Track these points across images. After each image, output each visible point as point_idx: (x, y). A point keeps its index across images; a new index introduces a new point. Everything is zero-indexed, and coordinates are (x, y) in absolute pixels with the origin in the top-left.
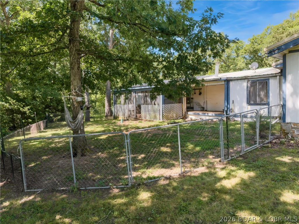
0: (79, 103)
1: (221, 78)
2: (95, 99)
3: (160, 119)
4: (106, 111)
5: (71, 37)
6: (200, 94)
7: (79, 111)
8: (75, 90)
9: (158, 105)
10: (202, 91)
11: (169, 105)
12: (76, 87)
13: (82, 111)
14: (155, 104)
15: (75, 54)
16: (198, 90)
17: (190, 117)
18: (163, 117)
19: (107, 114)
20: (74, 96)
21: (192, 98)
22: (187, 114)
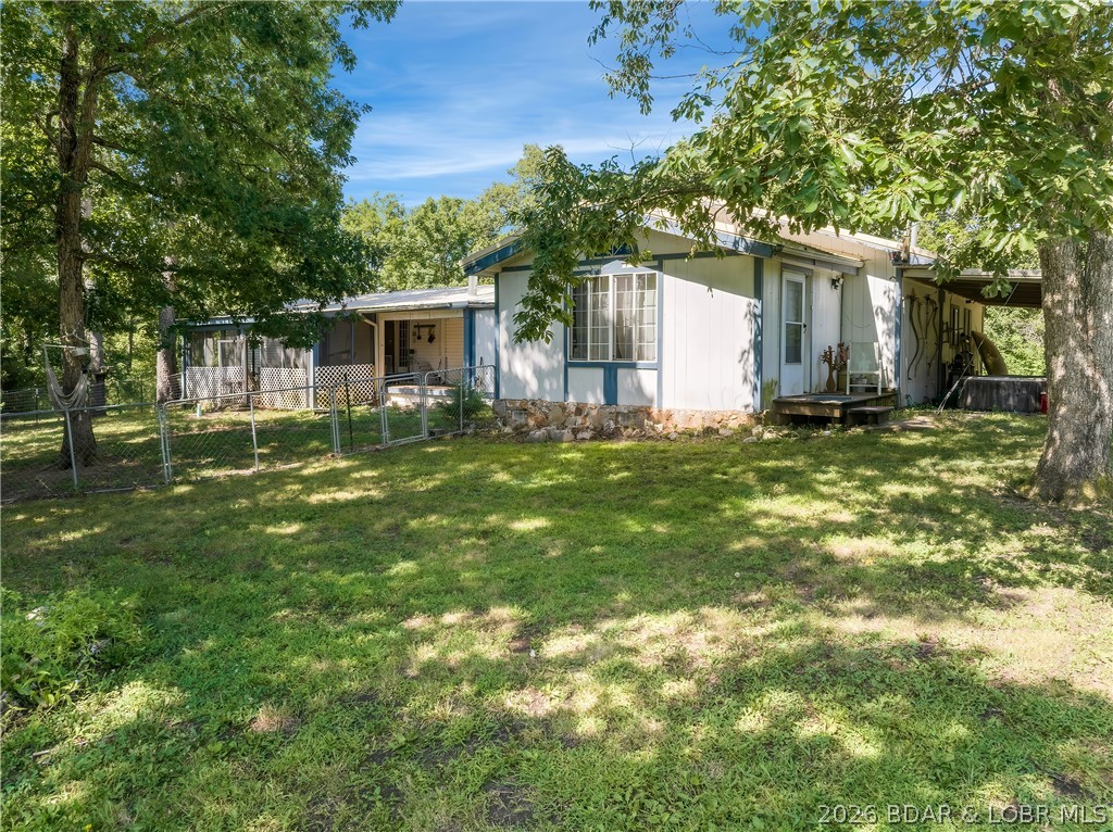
0: (77, 358)
1: (451, 304)
2: (128, 350)
3: (308, 406)
4: (160, 385)
5: (61, 223)
6: (431, 339)
7: (79, 375)
8: (70, 332)
9: (305, 367)
10: (436, 332)
11: (336, 371)
12: (73, 327)
13: (85, 376)
14: (296, 366)
15: (69, 259)
16: (427, 330)
17: (394, 399)
18: (315, 399)
19: (162, 394)
20: (68, 344)
21: (412, 351)
22: (387, 391)
